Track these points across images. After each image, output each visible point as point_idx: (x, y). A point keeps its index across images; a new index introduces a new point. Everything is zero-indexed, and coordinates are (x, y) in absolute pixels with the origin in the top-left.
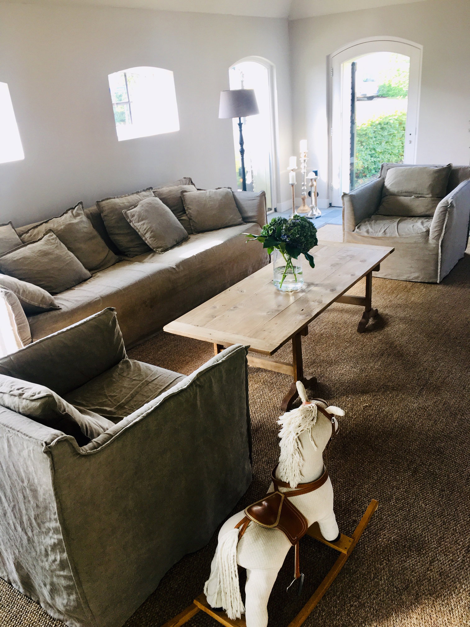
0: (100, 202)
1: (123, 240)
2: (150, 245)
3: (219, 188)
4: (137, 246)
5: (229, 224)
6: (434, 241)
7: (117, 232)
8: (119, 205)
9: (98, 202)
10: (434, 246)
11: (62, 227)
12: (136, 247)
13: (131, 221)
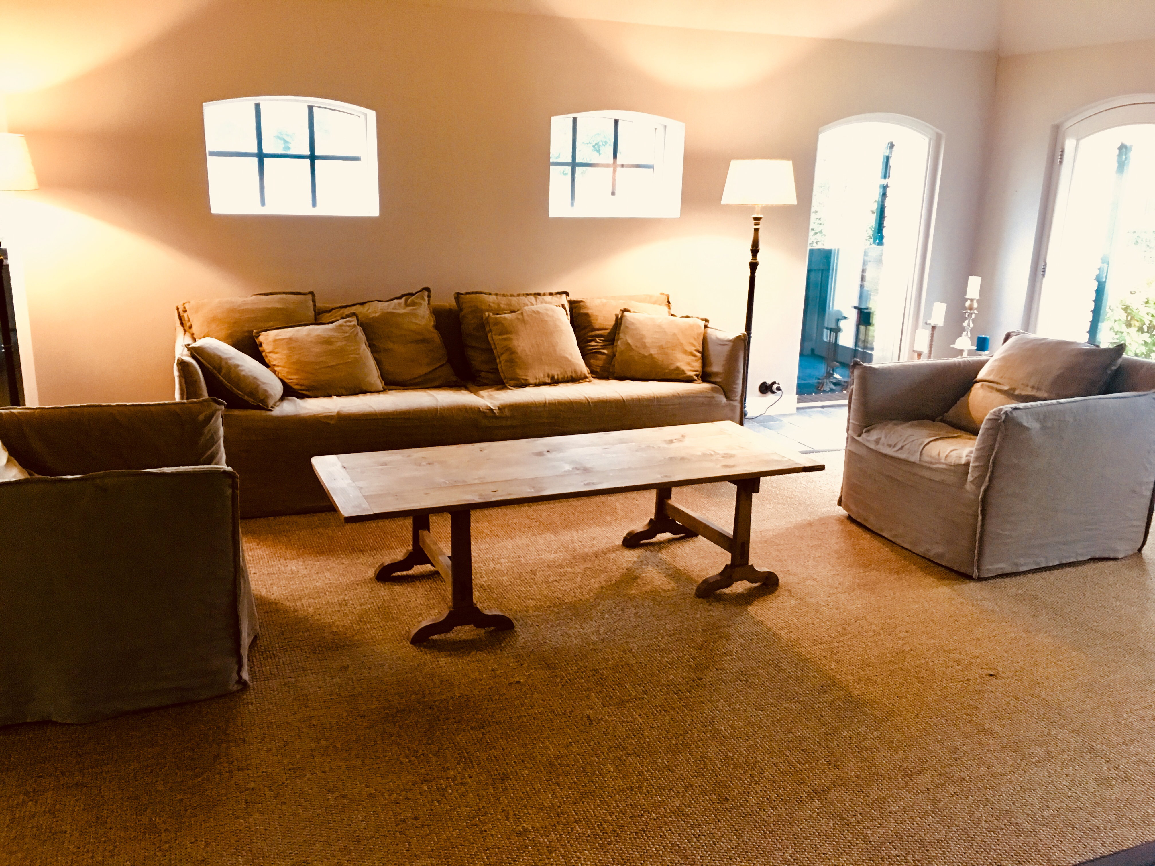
0: (462, 294)
1: (477, 359)
2: (502, 372)
3: (687, 317)
4: (492, 371)
5: (669, 377)
6: (973, 487)
7: (473, 344)
8: (489, 305)
9: (458, 294)
10: (973, 497)
11: (377, 315)
12: (490, 372)
13: (490, 331)
